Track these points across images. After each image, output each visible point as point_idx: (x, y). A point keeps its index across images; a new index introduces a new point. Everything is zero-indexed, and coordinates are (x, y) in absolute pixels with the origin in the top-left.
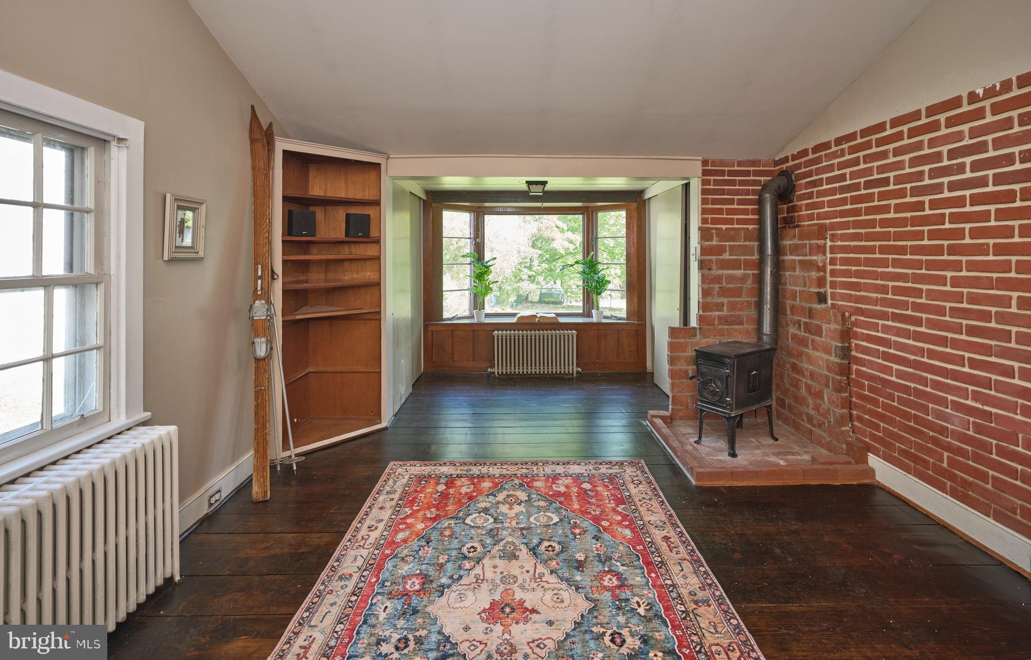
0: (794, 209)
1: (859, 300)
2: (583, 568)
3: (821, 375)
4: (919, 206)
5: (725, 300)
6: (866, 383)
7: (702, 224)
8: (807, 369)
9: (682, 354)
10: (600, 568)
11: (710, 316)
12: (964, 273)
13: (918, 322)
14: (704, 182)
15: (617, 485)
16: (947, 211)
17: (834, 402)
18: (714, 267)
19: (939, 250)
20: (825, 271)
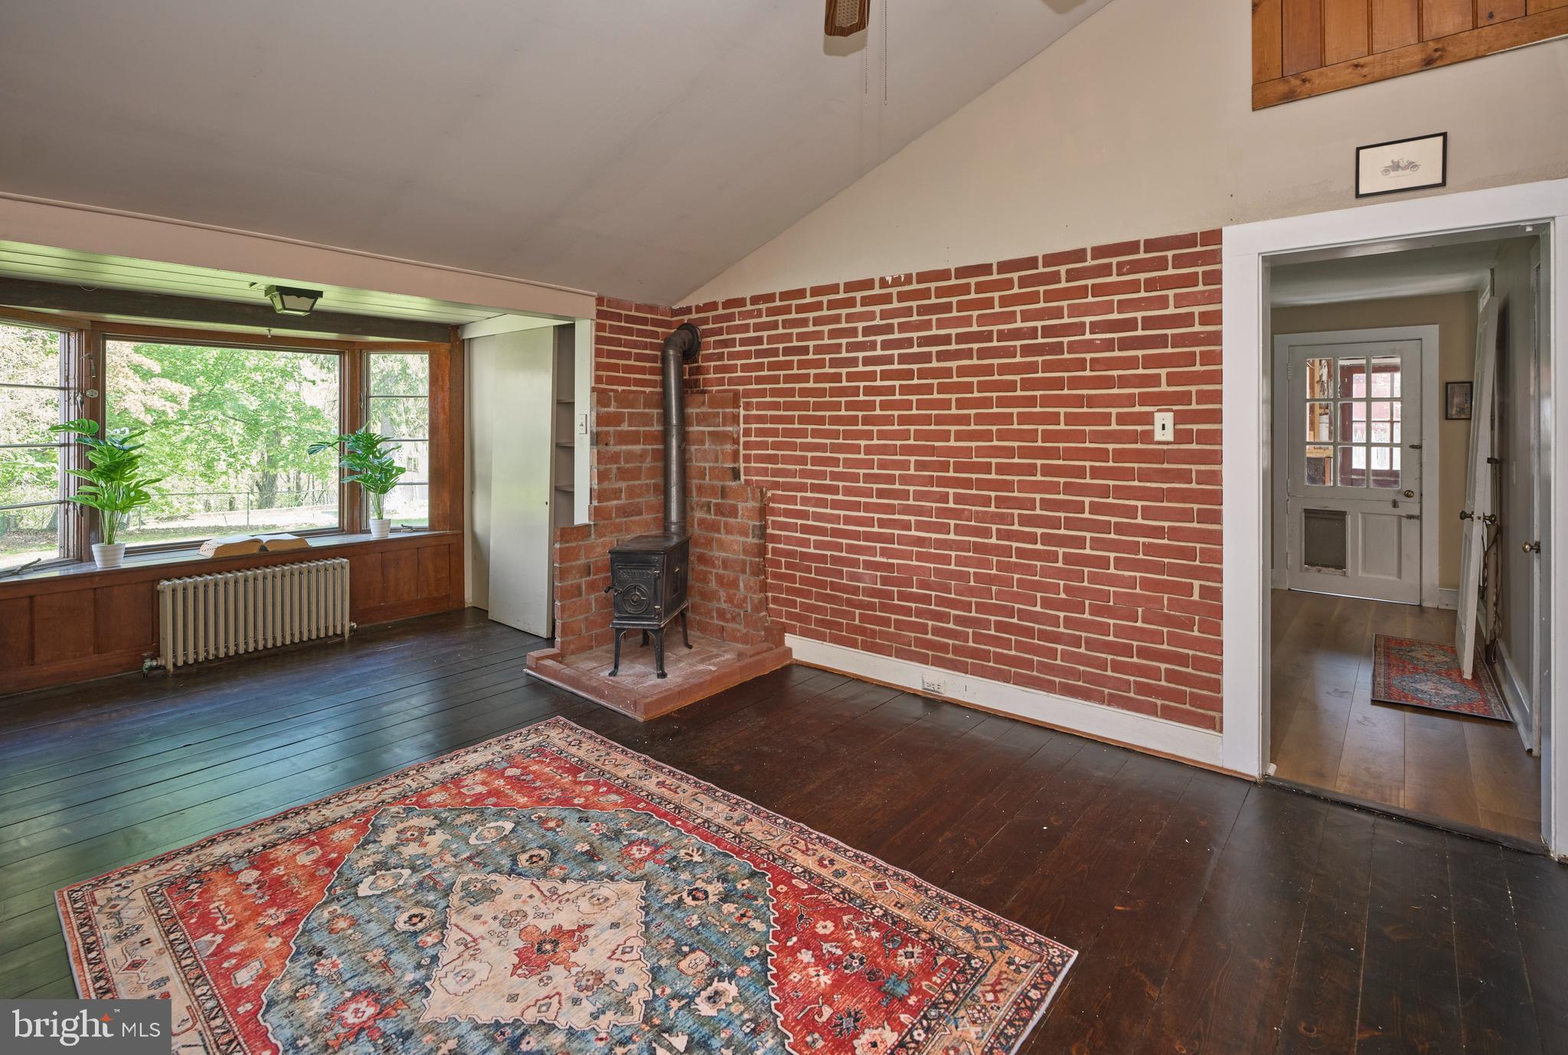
0: (699, 370)
1: (776, 473)
2: (597, 856)
3: (736, 561)
4: (837, 378)
5: (623, 485)
6: (783, 560)
7: (596, 383)
8: (718, 558)
9: (574, 563)
10: (617, 846)
11: (607, 507)
12: (875, 442)
13: (834, 490)
14: (600, 327)
15: (553, 755)
16: (862, 384)
17: (751, 588)
18: (612, 442)
19: (853, 421)
20: (738, 444)
